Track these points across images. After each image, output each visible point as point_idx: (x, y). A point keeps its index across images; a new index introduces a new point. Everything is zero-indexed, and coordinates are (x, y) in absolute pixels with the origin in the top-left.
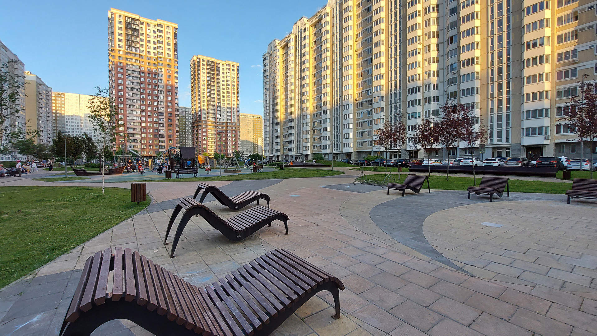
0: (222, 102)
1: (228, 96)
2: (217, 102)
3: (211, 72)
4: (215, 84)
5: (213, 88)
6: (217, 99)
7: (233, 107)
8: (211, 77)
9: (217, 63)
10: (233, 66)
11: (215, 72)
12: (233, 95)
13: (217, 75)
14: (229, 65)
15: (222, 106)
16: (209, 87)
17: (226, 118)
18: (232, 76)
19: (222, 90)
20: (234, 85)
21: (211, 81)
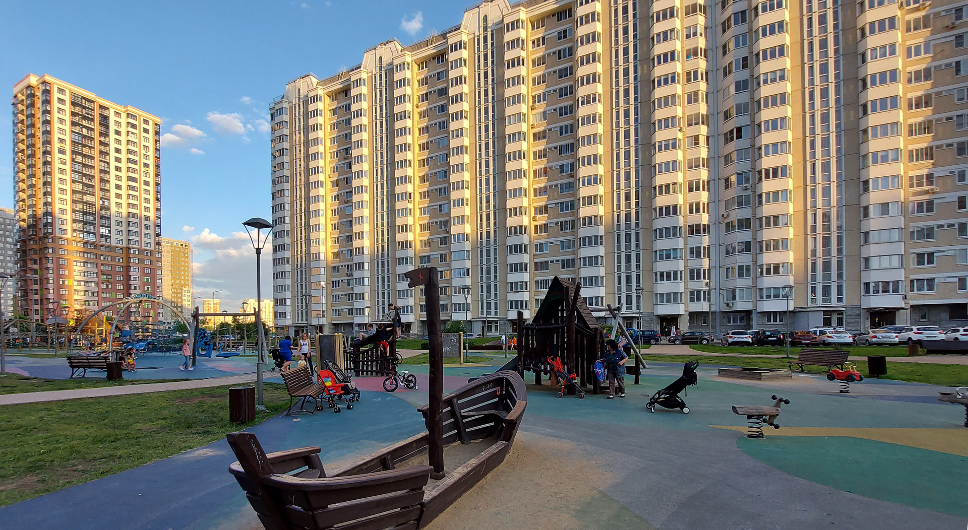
0: (113, 200)
1: (131, 188)
2: (101, 198)
3: (84, 123)
4: (96, 153)
5: (89, 162)
6: (101, 190)
7: (144, 213)
8: (84, 137)
9: (101, 107)
10: (146, 122)
11: (96, 126)
12: (144, 187)
13: (101, 134)
14: (134, 117)
15: (113, 208)
16: (79, 159)
17: (124, 237)
18: (143, 143)
19: (113, 172)
20: (146, 165)
21: (84, 146)
